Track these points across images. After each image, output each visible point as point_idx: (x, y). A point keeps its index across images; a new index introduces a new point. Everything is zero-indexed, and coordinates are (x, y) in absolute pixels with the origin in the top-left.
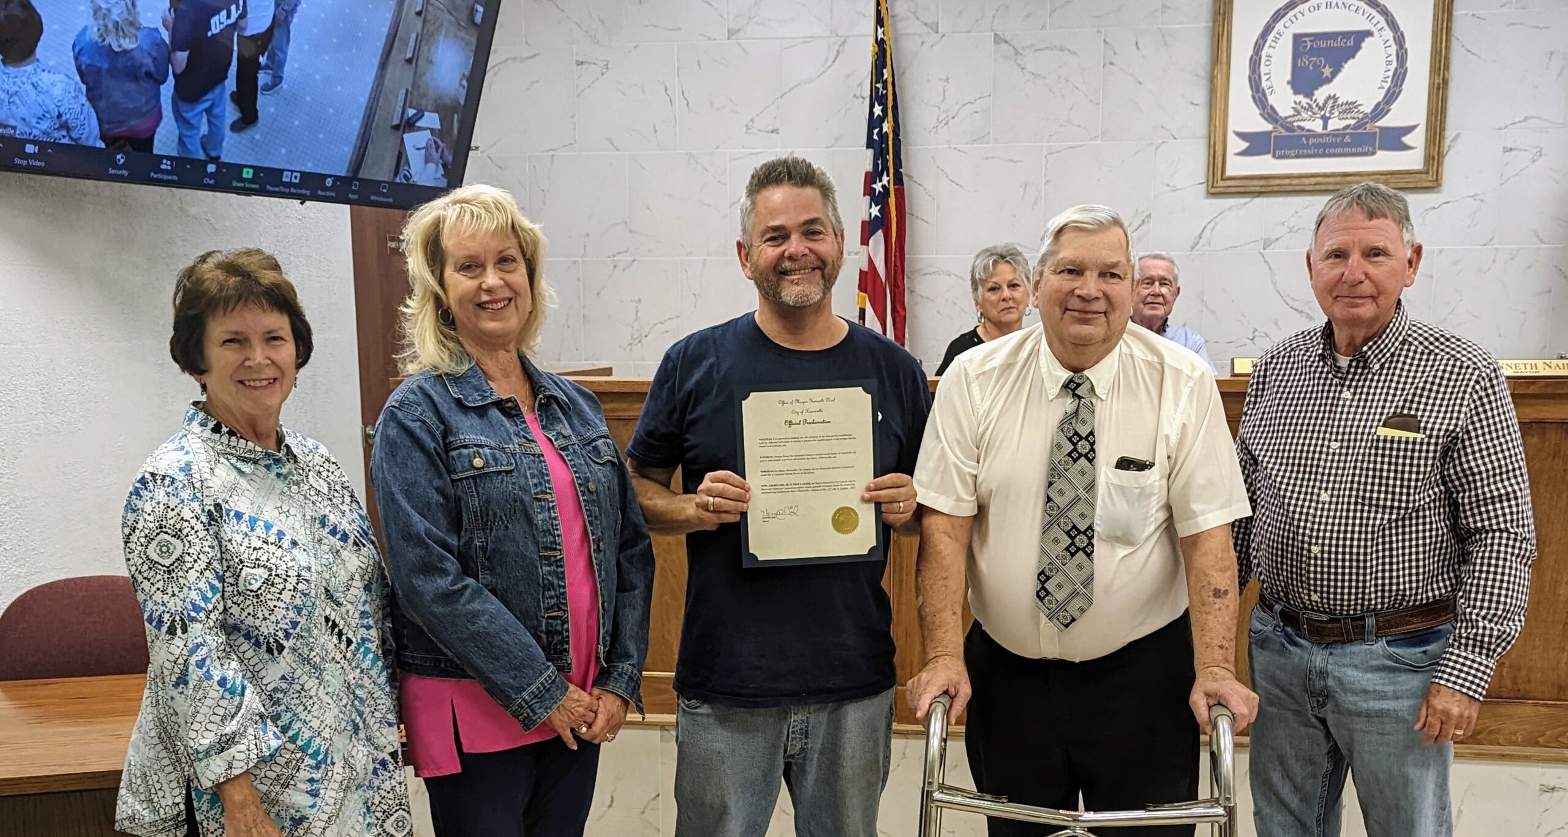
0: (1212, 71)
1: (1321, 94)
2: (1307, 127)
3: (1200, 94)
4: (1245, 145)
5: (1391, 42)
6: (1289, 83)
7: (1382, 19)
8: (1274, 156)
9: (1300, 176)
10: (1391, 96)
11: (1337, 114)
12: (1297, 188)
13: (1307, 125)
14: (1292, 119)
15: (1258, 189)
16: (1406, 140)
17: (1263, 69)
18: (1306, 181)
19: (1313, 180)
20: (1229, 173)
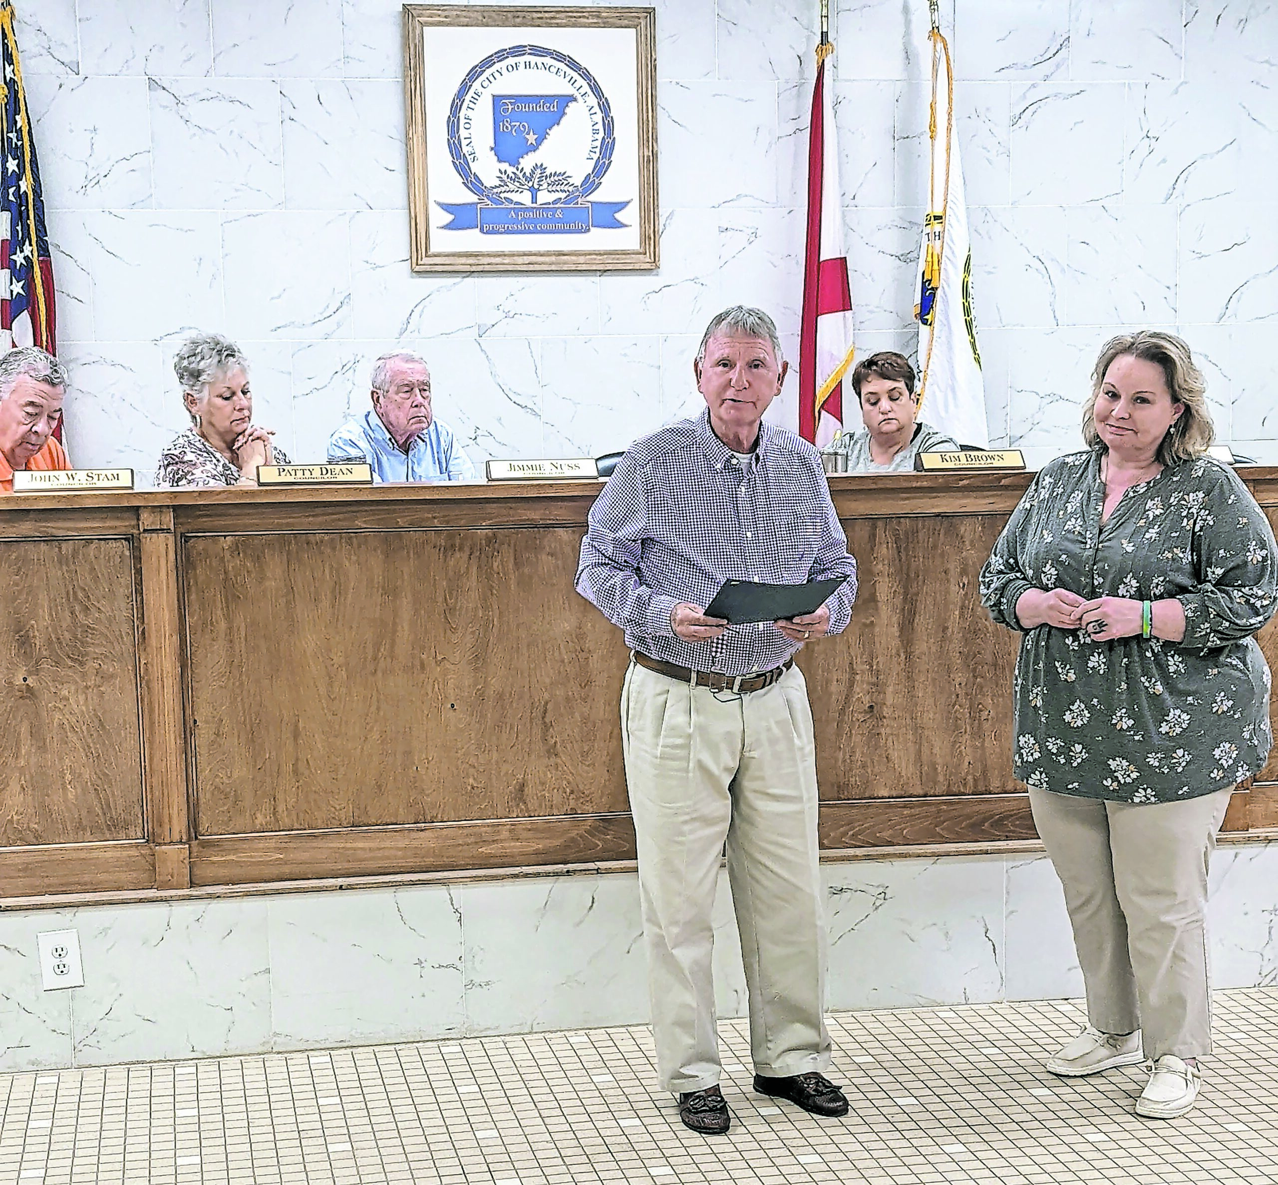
0: (407, 134)
1: (527, 163)
2: (515, 200)
3: (397, 161)
4: (448, 218)
5: (596, 109)
6: (492, 149)
7: (584, 84)
8: (482, 231)
9: (512, 255)
10: (601, 169)
11: (545, 186)
12: (510, 268)
13: (515, 197)
14: (499, 190)
15: (468, 268)
16: (618, 216)
17: (463, 133)
18: (520, 260)
19: (527, 259)
20: (433, 249)
